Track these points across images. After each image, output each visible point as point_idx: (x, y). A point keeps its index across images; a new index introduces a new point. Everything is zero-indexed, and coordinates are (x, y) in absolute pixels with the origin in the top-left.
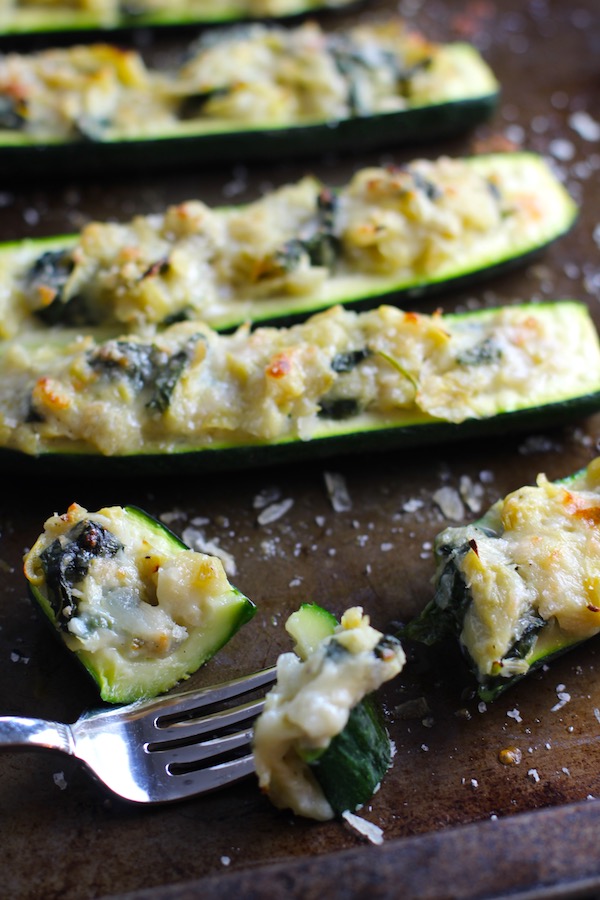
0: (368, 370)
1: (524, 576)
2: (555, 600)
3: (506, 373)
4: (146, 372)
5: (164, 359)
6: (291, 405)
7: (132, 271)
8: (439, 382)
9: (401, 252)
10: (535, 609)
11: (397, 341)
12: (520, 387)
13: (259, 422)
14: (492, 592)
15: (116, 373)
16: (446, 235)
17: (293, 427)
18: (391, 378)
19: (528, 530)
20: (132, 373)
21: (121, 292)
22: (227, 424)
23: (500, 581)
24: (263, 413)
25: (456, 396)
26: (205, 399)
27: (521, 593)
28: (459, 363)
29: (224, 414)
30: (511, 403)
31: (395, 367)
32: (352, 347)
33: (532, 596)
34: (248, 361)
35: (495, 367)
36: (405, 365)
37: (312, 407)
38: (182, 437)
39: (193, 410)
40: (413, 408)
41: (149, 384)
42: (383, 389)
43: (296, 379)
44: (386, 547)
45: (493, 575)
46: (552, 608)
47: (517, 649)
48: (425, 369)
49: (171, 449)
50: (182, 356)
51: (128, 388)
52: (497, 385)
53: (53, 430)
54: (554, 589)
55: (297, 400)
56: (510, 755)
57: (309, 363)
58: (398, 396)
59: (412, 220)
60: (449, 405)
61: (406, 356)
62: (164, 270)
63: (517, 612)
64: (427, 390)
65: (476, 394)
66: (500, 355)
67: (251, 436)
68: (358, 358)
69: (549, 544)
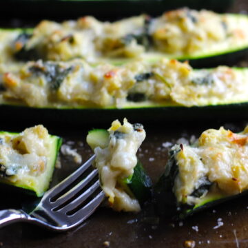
0: (151, 81)
1: (204, 163)
2: (217, 173)
3: (215, 90)
4: (53, 74)
5: (61, 70)
6: (114, 92)
7: (56, 38)
8: (182, 89)
9: (178, 43)
10: (207, 176)
11: (166, 71)
12: (220, 96)
13: (98, 98)
14: (187, 167)
15: (39, 73)
16: (199, 38)
17: (115, 103)
18: (161, 85)
19: (209, 145)
20: (47, 74)
21: (50, 46)
22: (85, 98)
23: (192, 163)
24: (101, 94)
25: (190, 96)
26: (77, 87)
27: (201, 169)
28: (193, 83)
29: (84, 94)
30: (215, 102)
31: (163, 81)
32: (145, 71)
33: (206, 171)
34: (99, 75)
35: (210, 87)
36: (168, 81)
37: (124, 94)
38: (64, 102)
39: (71, 90)
40: (168, 99)
41: (53, 79)
42: (157, 90)
43: (117, 80)
44: (151, 159)
45: (189, 160)
46: (215, 177)
47: (196, 193)
48: (177, 83)
49: (59, 106)
50: (70, 69)
51: (44, 80)
52: (210, 95)
53: (9, 94)
54: (216, 168)
55: (117, 90)
56: (189, 243)
57: (124, 75)
58: (163, 93)
59: (184, 30)
60: (186, 99)
61: (169, 77)
62: (71, 41)
63: (198, 176)
64: (176, 92)
65: (199, 96)
66: (213, 82)
67: (95, 104)
68: (147, 76)
69: (217, 151)
